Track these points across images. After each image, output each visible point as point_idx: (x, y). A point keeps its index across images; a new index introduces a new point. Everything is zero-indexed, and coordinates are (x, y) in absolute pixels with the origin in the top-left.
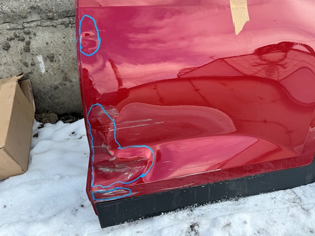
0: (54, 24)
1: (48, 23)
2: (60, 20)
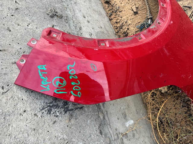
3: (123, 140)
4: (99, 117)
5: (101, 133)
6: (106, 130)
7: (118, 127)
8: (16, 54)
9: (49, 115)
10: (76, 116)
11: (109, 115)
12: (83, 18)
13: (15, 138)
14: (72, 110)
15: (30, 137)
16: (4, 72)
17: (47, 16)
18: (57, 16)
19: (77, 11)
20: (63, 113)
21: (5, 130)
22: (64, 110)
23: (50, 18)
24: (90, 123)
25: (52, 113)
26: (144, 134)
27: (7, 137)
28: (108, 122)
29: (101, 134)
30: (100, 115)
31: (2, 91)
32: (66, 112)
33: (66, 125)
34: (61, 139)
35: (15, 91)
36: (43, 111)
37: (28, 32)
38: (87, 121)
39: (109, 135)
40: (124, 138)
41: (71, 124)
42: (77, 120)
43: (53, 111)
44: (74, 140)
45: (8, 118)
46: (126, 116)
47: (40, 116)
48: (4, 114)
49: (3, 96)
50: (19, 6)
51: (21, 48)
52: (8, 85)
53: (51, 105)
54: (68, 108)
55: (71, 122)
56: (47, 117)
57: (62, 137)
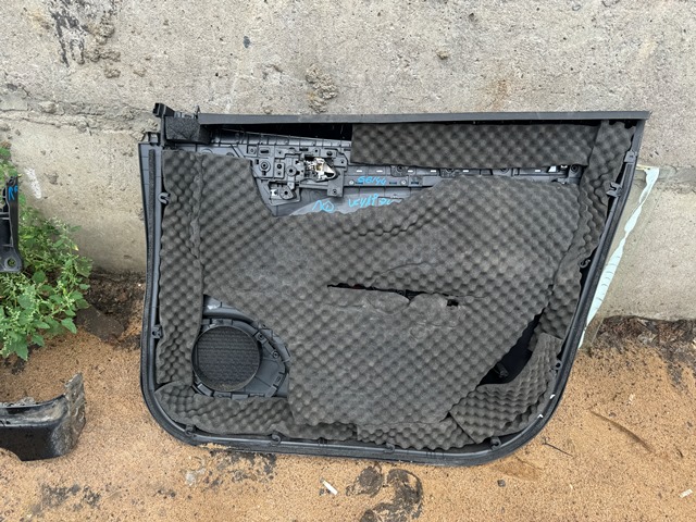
0: (57, 123)
1: (44, 118)
2: (68, 118)
5: (11, 86)
6: (17, 104)
10: (48, 39)
14: (61, 36)
24: (31, 67)
30: (49, 103)
32: (53, 16)
38: (38, 63)
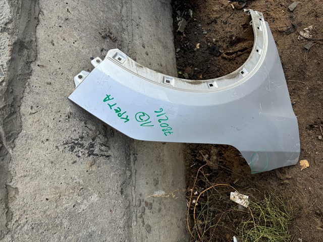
3: (145, 209)
4: (125, 173)
7: (143, 193)
8: (54, 74)
9: (71, 152)
11: (137, 176)
12: (142, 47)
13: (31, 164)
15: (46, 169)
16: (37, 91)
17: (98, 35)
18: (111, 38)
19: (137, 37)
20: (87, 155)
21: (24, 153)
22: (89, 152)
23: (101, 39)
25: (74, 151)
26: (173, 213)
27: (25, 160)
28: (134, 183)
29: (122, 194)
31: (30, 111)
33: (86, 170)
34: (76, 182)
35: (43, 115)
36: (66, 146)
37: (72, 51)
39: (130, 198)
40: (147, 208)
41: (92, 170)
42: (99, 168)
43: (76, 149)
44: (90, 189)
45: (29, 141)
46: (157, 184)
47: (61, 150)
48: (27, 136)
49: (30, 116)
50: (70, 16)
51: (60, 69)
52: (37, 107)
53: (76, 142)
54: (93, 151)
55: (92, 168)
56: (68, 154)
57: (78, 180)
